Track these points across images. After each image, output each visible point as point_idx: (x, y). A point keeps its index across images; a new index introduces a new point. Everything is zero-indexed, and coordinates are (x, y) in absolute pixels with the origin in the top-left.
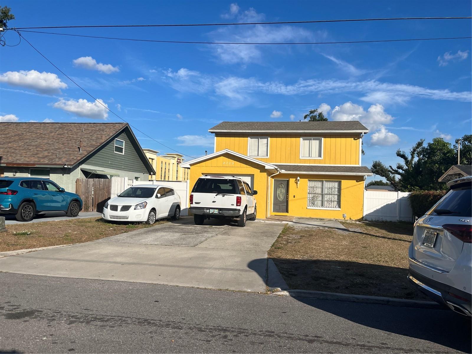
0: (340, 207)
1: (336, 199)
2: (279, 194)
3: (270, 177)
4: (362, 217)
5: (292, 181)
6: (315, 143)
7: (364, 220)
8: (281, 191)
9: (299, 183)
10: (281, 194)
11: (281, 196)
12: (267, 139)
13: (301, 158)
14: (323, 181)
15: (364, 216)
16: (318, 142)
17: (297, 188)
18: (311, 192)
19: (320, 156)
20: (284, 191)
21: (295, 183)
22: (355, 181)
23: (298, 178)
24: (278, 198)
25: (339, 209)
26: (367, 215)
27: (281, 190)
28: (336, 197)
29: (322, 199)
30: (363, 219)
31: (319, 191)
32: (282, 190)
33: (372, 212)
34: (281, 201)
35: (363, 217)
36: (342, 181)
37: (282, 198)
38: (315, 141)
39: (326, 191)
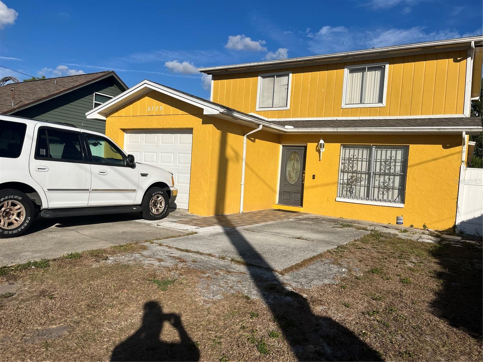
0: (403, 201)
1: (397, 184)
2: (290, 172)
3: (245, 136)
4: (451, 226)
5: (311, 147)
6: (373, 77)
7: (457, 232)
8: (294, 166)
9: (322, 150)
10: (293, 172)
11: (293, 175)
12: (288, 77)
13: (343, 106)
14: (370, 148)
15: (456, 224)
16: (378, 73)
17: (320, 160)
18: (347, 169)
19: (381, 100)
20: (298, 166)
21: (317, 151)
22: (441, 145)
23: (322, 142)
24: (288, 178)
25: (402, 205)
26: (462, 223)
27: (294, 164)
28: (397, 179)
29: (368, 184)
30: (454, 231)
31: (362, 166)
32: (296, 165)
33: (477, 216)
34: (292, 185)
35: (455, 226)
36: (411, 146)
37: (294, 178)
38: (374, 72)
39: (377, 168)
